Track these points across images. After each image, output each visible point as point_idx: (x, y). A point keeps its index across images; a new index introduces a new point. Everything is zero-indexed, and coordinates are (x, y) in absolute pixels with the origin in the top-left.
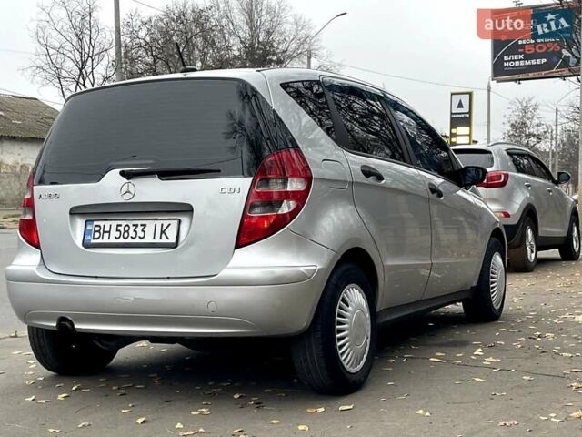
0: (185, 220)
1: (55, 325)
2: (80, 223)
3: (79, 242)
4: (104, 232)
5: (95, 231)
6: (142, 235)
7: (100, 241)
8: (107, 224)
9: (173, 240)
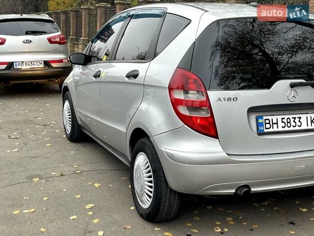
1: (234, 191)
2: (253, 118)
3: (255, 132)
4: (273, 124)
5: (266, 124)
6: (299, 124)
7: (271, 130)
8: (274, 118)
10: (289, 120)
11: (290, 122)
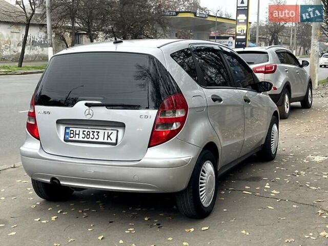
0: (121, 131)
1: (49, 181)
2: (62, 128)
3: (62, 139)
4: (76, 134)
5: (71, 133)
6: (97, 137)
7: (73, 139)
8: (78, 130)
9: (114, 141)
10: (88, 133)
11: (89, 135)
